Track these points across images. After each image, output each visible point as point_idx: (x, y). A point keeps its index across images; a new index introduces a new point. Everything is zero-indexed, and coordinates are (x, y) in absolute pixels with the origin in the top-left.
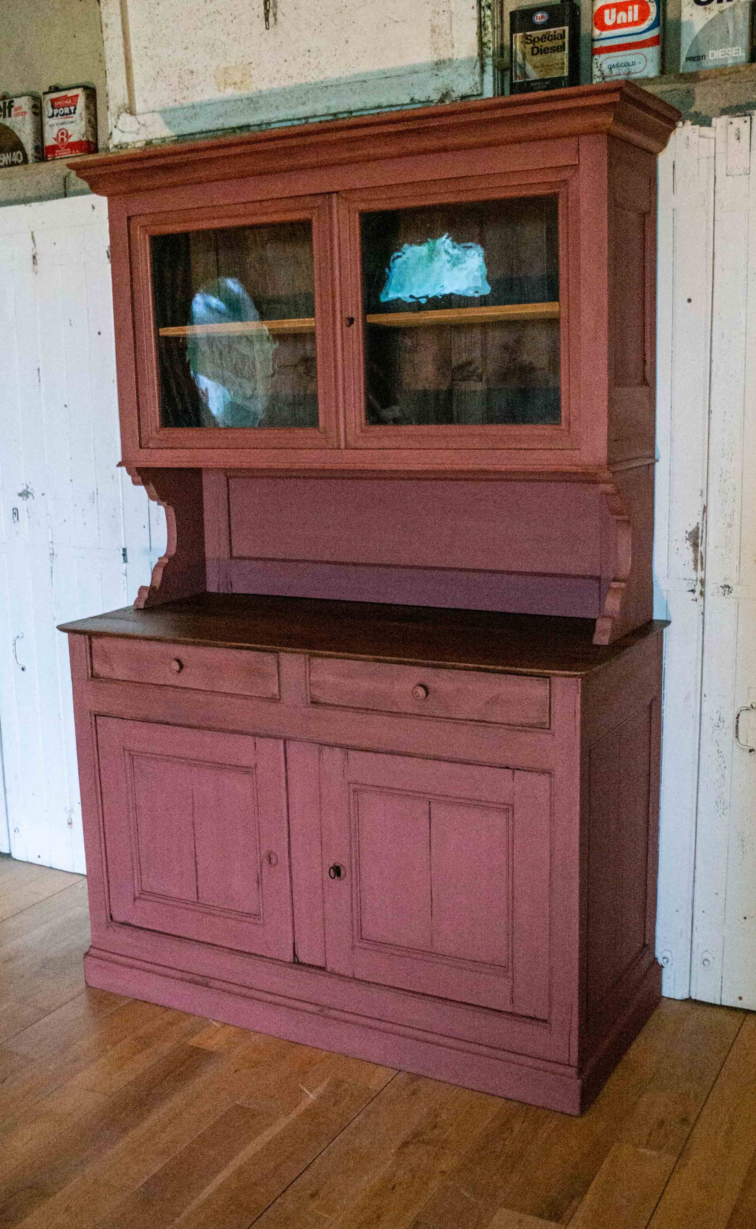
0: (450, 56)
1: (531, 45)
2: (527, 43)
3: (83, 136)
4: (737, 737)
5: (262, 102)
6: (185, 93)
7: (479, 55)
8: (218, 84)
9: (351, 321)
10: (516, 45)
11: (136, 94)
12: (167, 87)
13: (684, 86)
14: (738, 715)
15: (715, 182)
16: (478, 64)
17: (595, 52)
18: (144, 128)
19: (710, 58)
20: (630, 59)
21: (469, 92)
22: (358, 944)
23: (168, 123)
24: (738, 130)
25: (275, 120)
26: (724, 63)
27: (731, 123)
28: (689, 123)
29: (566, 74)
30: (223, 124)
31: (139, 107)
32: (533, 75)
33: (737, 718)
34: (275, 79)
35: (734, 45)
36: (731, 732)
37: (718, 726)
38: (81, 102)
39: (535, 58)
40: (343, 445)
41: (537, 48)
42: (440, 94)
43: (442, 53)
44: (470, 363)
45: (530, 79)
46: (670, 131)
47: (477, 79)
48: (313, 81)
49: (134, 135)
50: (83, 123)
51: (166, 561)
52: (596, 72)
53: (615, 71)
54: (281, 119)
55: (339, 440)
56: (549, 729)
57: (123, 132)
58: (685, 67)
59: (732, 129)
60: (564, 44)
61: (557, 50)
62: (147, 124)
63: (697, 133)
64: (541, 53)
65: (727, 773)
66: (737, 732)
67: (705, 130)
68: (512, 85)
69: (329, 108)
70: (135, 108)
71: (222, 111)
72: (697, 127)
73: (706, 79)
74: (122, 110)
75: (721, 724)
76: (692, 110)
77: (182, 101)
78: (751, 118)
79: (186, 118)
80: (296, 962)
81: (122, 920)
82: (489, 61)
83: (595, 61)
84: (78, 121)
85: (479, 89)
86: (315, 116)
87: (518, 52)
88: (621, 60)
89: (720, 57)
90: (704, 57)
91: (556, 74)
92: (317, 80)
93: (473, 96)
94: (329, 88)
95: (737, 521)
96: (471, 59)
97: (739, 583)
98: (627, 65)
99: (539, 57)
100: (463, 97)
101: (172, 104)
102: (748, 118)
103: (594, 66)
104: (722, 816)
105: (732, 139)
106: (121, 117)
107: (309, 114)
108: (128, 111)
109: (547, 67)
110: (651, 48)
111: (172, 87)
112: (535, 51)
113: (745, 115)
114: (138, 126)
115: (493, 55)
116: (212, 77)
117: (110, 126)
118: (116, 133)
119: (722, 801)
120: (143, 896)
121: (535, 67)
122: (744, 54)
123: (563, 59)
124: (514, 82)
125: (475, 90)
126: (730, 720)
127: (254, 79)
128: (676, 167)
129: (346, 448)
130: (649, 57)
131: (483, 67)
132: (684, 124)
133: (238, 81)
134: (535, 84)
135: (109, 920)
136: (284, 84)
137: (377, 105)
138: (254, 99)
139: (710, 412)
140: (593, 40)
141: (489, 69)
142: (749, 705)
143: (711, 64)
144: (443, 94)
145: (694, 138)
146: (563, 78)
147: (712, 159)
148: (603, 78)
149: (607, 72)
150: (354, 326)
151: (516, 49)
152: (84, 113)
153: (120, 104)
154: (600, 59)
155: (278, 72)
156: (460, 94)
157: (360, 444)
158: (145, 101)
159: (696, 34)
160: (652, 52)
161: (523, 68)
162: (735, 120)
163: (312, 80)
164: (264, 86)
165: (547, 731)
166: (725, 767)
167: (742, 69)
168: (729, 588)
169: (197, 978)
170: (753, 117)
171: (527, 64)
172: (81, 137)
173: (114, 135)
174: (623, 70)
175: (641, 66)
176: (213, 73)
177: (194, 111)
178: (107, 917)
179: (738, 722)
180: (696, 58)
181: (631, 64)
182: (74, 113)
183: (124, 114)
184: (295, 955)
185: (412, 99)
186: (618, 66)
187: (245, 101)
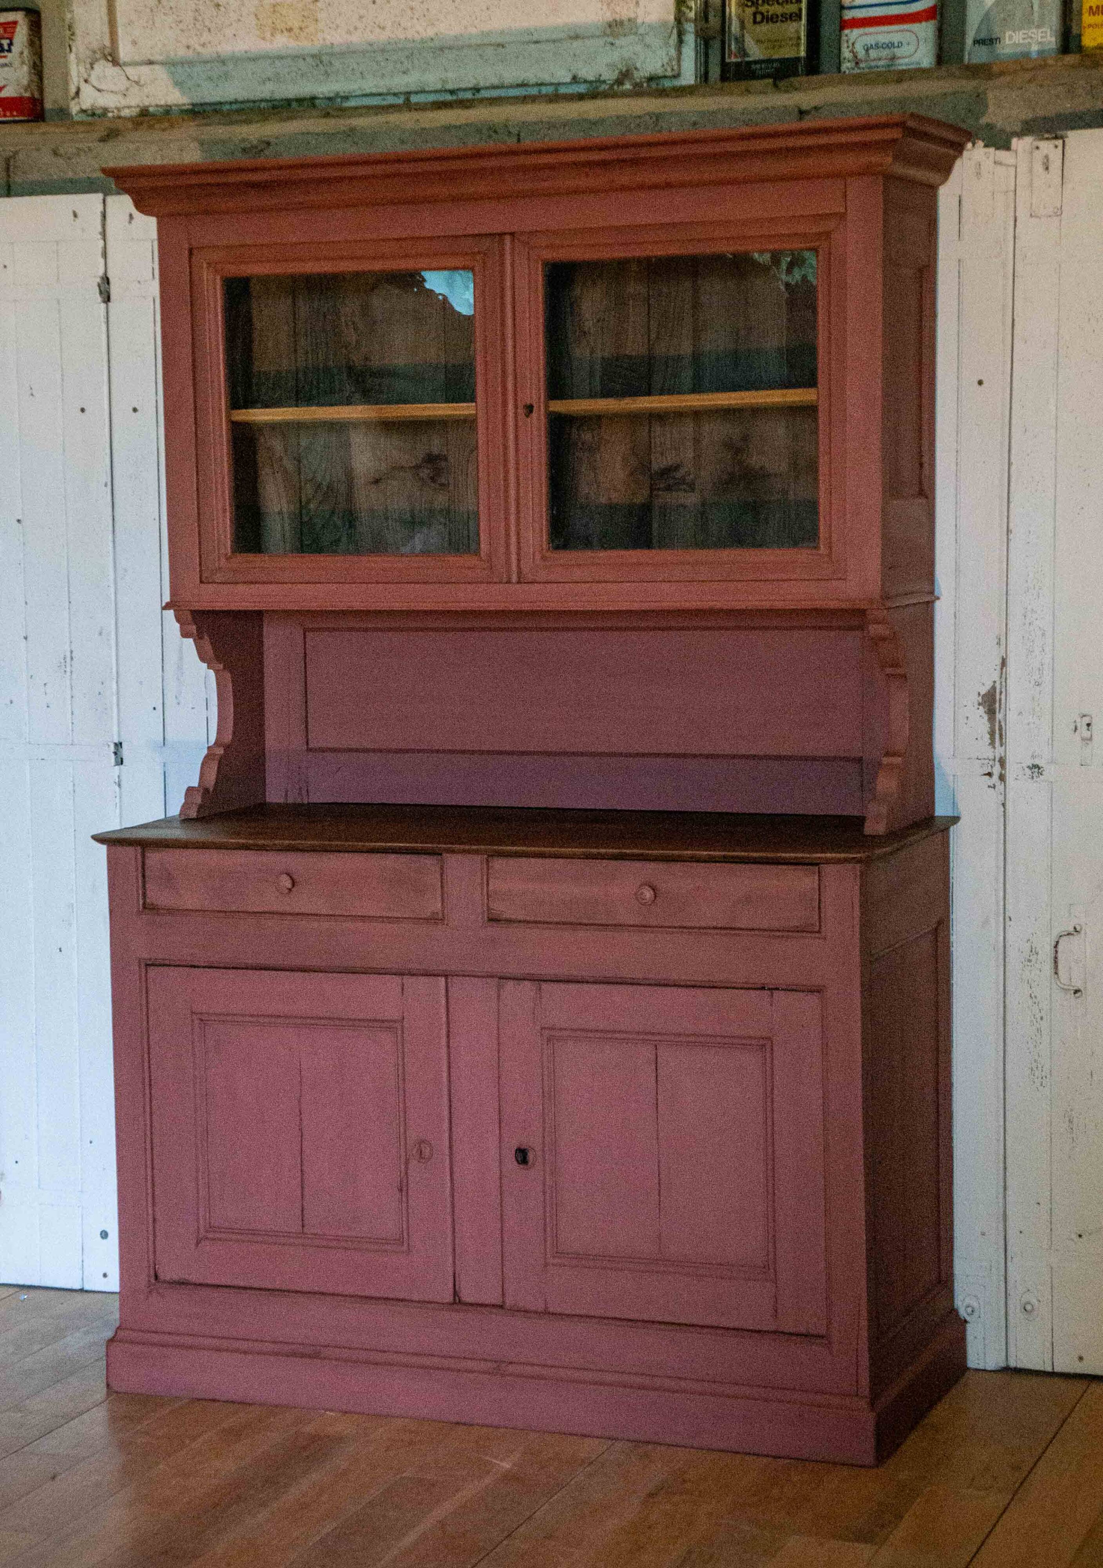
0: (632, 16)
1: (753, 9)
2: (747, 6)
3: (26, 90)
4: (1056, 973)
5: (337, 64)
6: (206, 37)
7: (675, 19)
8: (261, 27)
9: (529, 409)
10: (730, 9)
11: (120, 31)
12: (173, 25)
13: (972, 84)
14: (1057, 942)
15: (1015, 225)
16: (675, 31)
17: (845, 24)
18: (137, 88)
19: (1007, 42)
20: (896, 38)
21: (660, 72)
22: (551, 1261)
23: (178, 84)
24: (1047, 157)
25: (359, 93)
26: (1026, 50)
27: (1037, 148)
28: (980, 143)
29: (803, 54)
30: (273, 92)
31: (124, 52)
32: (755, 52)
33: (1056, 947)
34: (356, 28)
35: (1038, 27)
36: (1048, 967)
37: (1030, 961)
38: (21, 34)
39: (758, 28)
40: (514, 578)
41: (762, 14)
42: (617, 72)
43: (618, 9)
44: (677, 468)
45: (751, 59)
46: (955, 158)
47: (673, 52)
48: (417, 37)
49: (120, 97)
50: (25, 68)
51: (220, 751)
52: (846, 53)
53: (873, 54)
54: (368, 91)
55: (509, 571)
56: (819, 932)
57: (99, 90)
58: (974, 55)
59: (1038, 156)
60: (800, 10)
61: (791, 19)
62: (142, 82)
63: (991, 158)
64: (767, 22)
65: (1044, 1025)
66: (1056, 967)
67: (1002, 155)
68: (724, 65)
69: (444, 82)
70: (118, 54)
71: (270, 72)
72: (992, 150)
73: (1002, 74)
74: (98, 56)
75: (1033, 958)
76: (983, 121)
77: (199, 49)
78: (1064, 141)
79: (210, 78)
80: (457, 1302)
81: (175, 1277)
82: (690, 27)
83: (844, 38)
84: (17, 63)
85: (675, 67)
86: (423, 91)
87: (734, 18)
88: (883, 39)
89: (1021, 41)
90: (998, 39)
91: (787, 53)
92: (424, 35)
93: (665, 77)
94: (446, 51)
95: (1047, 678)
96: (664, 24)
97: (1052, 762)
98: (890, 45)
99: (765, 28)
100: (651, 79)
101: (182, 52)
102: (1059, 142)
103: (844, 46)
104: (1041, 1088)
105: (1039, 168)
106: (95, 66)
107: (413, 88)
108: (110, 58)
109: (776, 43)
110: (924, 24)
111: (181, 26)
112: (759, 18)
113: (1056, 138)
114: (127, 83)
115: (696, 19)
116: (252, 17)
117: (75, 79)
118: (86, 90)
119: (1040, 1066)
120: (211, 1236)
121: (759, 41)
122: (1053, 39)
123: (798, 32)
124: (727, 60)
125: (669, 69)
126: (1046, 951)
127: (321, 25)
128: (963, 203)
129: (519, 582)
130: (922, 35)
131: (680, 34)
132: (974, 145)
133: (296, 25)
134: (758, 66)
135: (153, 1281)
136: (371, 37)
137: (520, 82)
138: (324, 58)
139: (1008, 531)
140: (842, 8)
141: (690, 39)
142: (1071, 929)
143: (1007, 51)
144: (621, 72)
145: (988, 165)
146: (798, 59)
147: (1012, 194)
148: (857, 63)
149: (861, 54)
150: (534, 415)
151: (730, 15)
152: (26, 53)
153: (95, 45)
154: (852, 34)
155: (361, 17)
156: (647, 75)
157: (542, 575)
158: (134, 43)
159: (987, 8)
160: (926, 30)
161: (740, 41)
162: (1043, 144)
163: (416, 35)
164: (337, 38)
165: (817, 935)
166: (1042, 1018)
167: (1050, 62)
168: (1039, 768)
169: (301, 1349)
170: (1066, 140)
171: (747, 36)
172: (22, 91)
173: (83, 95)
174: (885, 53)
175: (912, 48)
176: (253, 9)
177: (225, 68)
178: (149, 1276)
179: (1056, 952)
180: (988, 41)
181: (896, 45)
182: (9, 51)
183: (103, 62)
184: (455, 1293)
185: (574, 78)
186: (877, 46)
187: (309, 60)
